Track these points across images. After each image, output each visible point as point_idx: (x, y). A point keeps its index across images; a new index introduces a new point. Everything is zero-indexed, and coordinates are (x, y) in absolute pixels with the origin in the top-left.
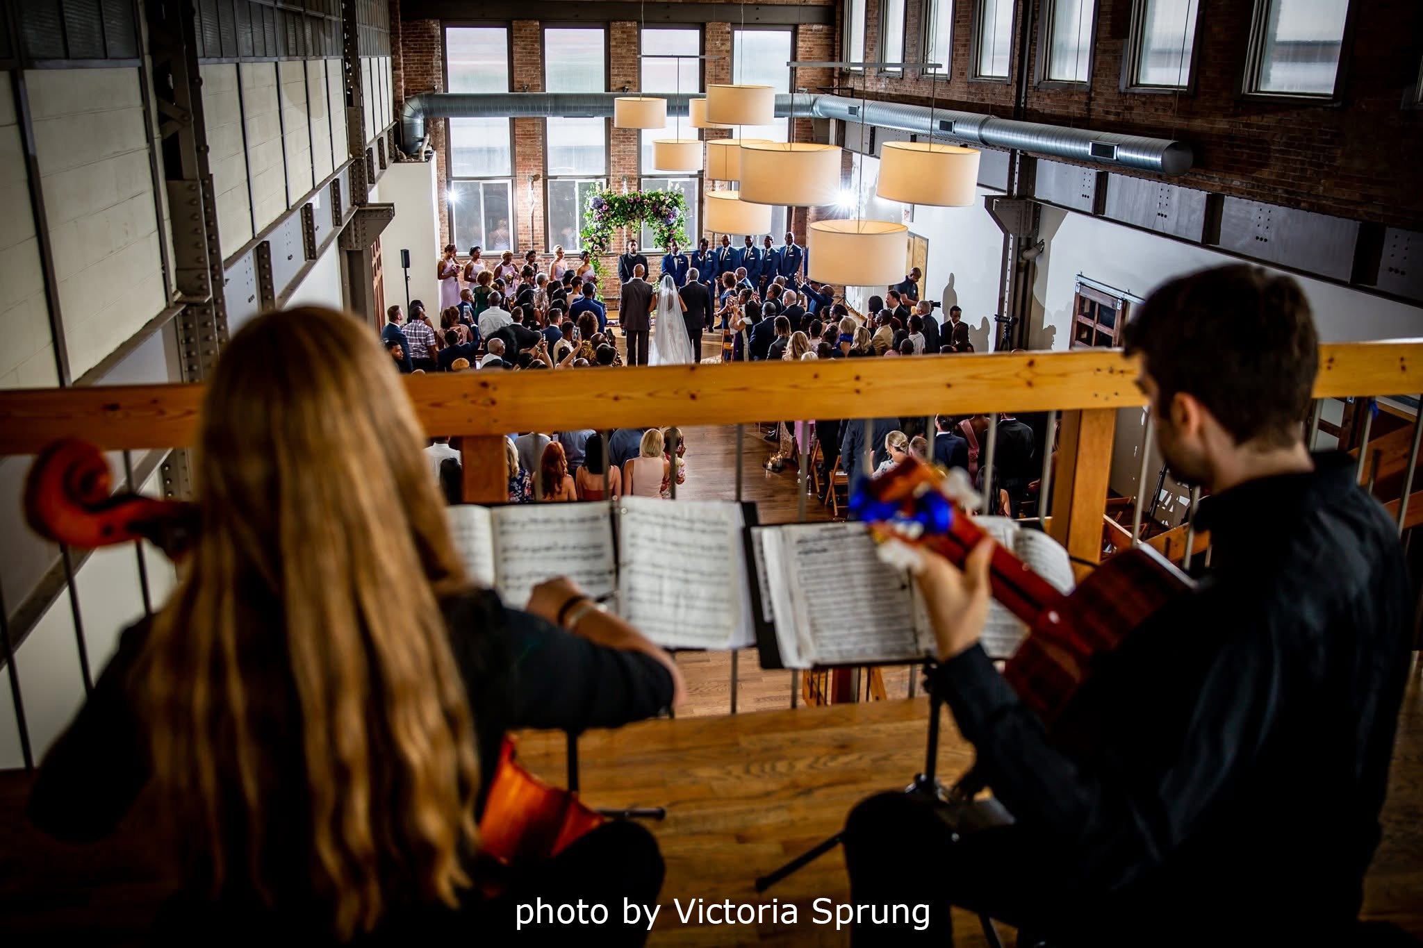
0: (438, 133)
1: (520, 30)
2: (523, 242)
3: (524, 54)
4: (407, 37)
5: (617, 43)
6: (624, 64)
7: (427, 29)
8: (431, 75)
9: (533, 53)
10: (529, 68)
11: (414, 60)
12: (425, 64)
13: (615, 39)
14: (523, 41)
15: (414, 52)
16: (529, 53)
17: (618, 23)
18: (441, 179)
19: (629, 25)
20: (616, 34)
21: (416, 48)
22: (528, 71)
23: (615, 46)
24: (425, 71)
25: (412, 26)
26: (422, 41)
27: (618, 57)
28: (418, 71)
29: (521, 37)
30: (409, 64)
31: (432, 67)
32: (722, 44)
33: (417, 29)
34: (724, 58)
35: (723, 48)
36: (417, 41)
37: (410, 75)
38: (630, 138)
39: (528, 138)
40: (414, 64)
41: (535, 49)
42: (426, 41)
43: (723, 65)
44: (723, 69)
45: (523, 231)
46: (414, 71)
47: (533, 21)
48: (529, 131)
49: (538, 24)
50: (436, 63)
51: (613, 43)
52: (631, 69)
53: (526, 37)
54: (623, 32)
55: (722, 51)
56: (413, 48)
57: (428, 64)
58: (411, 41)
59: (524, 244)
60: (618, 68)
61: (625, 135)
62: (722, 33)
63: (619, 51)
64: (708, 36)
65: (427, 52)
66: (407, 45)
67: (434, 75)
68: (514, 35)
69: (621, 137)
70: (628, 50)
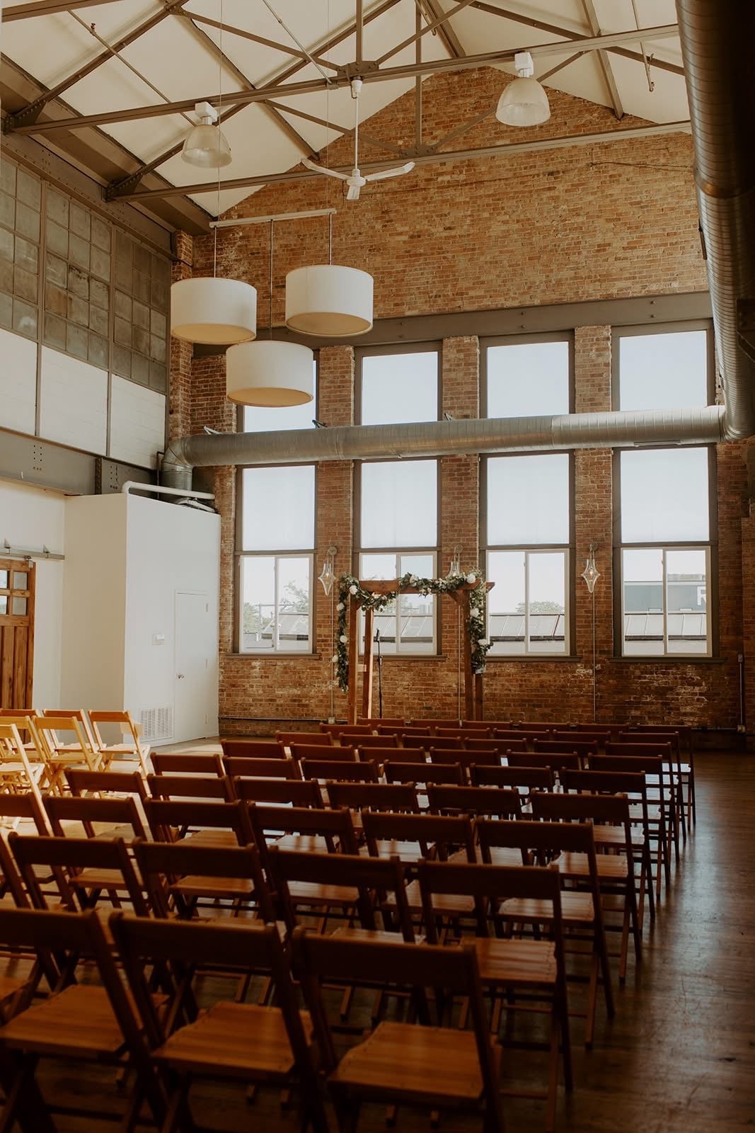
0: (225, 493)
1: (329, 359)
2: (323, 638)
3: (333, 389)
4: (196, 378)
5: (451, 365)
6: (460, 393)
7: (218, 367)
8: (221, 421)
9: (343, 387)
10: (338, 405)
11: (202, 405)
12: (215, 409)
13: (449, 361)
14: (331, 372)
15: (204, 395)
16: (339, 387)
17: (452, 340)
18: (226, 551)
19: (466, 340)
20: (451, 354)
21: (206, 390)
22: (336, 410)
23: (449, 370)
24: (215, 417)
25: (204, 363)
26: (213, 381)
27: (453, 384)
28: (207, 418)
29: (329, 368)
30: (198, 410)
31: (223, 412)
32: (598, 356)
33: (208, 368)
34: (601, 375)
35: (600, 360)
36: (207, 381)
37: (197, 423)
38: (469, 493)
39: (333, 497)
40: (203, 409)
41: (346, 382)
42: (218, 380)
43: (600, 385)
44: (600, 390)
45: (324, 621)
46: (202, 418)
47: (344, 346)
48: (335, 487)
49: (351, 349)
50: (227, 407)
51: (446, 366)
52: (469, 398)
53: (335, 368)
54: (458, 351)
55: (599, 365)
56: (203, 391)
57: (219, 408)
58: (202, 382)
59: (323, 641)
60: (452, 398)
61: (460, 489)
62: (597, 339)
63: (453, 375)
64: (577, 346)
65: (217, 394)
66: (195, 387)
67: (224, 421)
68: (320, 366)
69: (456, 492)
70: (465, 374)
